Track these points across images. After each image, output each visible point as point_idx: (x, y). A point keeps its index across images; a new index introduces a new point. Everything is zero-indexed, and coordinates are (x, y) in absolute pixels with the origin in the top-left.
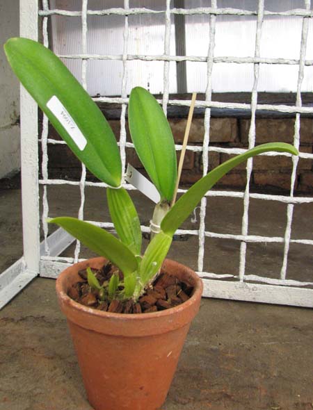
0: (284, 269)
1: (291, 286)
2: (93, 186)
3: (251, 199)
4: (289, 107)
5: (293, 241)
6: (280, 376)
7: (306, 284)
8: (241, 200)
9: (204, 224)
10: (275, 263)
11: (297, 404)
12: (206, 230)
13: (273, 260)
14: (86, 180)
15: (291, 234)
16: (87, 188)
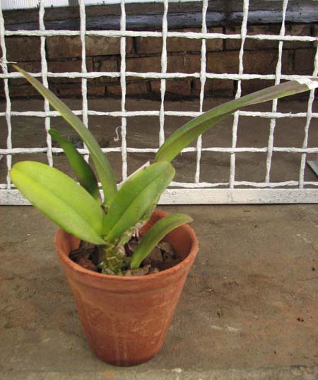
0: (198, 174)
1: (205, 188)
2: (19, 116)
3: (165, 116)
4: (196, 34)
5: (204, 149)
6: (207, 265)
7: (217, 184)
8: (157, 118)
9: (125, 141)
10: (185, 167)
11: (225, 284)
12: (127, 147)
13: (182, 164)
14: (11, 111)
15: (202, 144)
16: (12, 117)
